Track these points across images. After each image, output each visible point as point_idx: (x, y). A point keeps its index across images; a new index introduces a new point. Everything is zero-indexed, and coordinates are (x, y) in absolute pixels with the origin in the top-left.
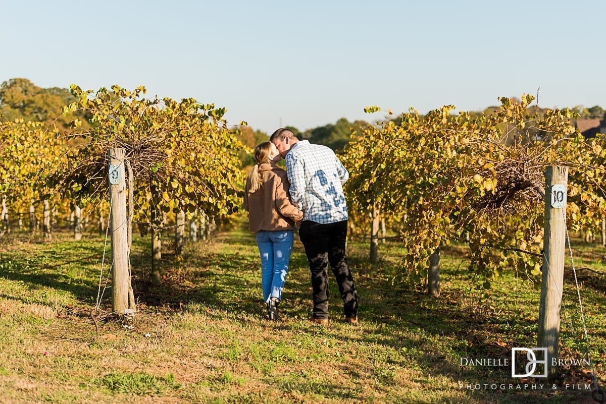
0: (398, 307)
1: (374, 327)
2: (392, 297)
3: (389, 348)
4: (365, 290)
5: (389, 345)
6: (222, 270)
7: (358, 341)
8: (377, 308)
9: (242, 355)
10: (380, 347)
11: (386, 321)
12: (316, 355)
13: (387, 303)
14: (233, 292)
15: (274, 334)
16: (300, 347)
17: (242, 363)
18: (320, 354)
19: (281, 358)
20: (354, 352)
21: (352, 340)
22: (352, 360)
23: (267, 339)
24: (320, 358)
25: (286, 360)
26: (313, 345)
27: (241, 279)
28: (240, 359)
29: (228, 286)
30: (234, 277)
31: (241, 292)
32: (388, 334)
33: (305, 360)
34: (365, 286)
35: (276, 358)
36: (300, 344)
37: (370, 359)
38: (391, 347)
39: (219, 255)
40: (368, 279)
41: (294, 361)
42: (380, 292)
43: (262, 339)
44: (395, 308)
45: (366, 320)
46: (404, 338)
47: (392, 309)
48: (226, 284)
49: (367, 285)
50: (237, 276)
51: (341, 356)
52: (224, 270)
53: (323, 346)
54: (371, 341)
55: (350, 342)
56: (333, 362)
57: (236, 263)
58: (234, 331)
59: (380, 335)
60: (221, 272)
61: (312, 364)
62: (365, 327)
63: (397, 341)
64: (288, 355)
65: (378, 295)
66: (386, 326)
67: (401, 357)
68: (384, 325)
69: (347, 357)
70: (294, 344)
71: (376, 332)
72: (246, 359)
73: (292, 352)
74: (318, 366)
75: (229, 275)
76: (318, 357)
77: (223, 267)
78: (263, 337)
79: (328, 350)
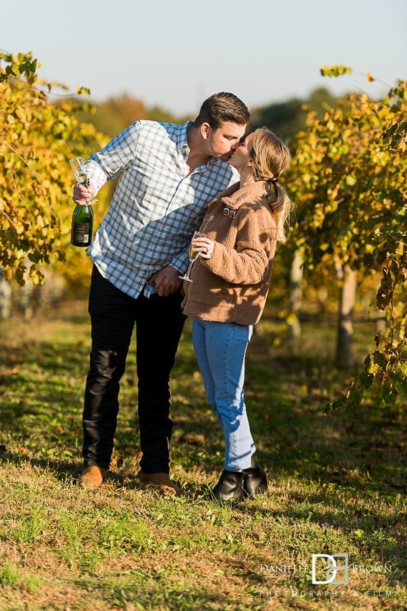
0: (368, 454)
1: (313, 489)
2: (362, 433)
3: (331, 530)
4: (312, 420)
5: (331, 523)
6: (43, 373)
7: (275, 514)
8: (328, 455)
9: (45, 533)
10: (315, 527)
11: (339, 479)
12: (187, 538)
13: (351, 445)
14: (54, 416)
15: (116, 496)
16: (159, 523)
17: (43, 549)
18: (196, 538)
19: (119, 543)
20: (262, 535)
21: (264, 512)
22: (255, 551)
23: (100, 507)
24: (194, 545)
25: (128, 546)
26: (186, 518)
27: (75, 391)
28: (40, 541)
29: (46, 404)
30: (63, 386)
31: (69, 416)
32: (338, 504)
33: (165, 547)
34: (313, 412)
35: (109, 542)
36: (161, 516)
37: (291, 549)
38: (336, 527)
39: (46, 346)
40: (322, 399)
41: (143, 549)
42: (341, 424)
43: (90, 506)
44: (363, 456)
45: (300, 477)
46: (367, 511)
47: (357, 456)
48: (46, 399)
49: (319, 410)
50: (69, 386)
51: (235, 542)
52: (47, 374)
53: (204, 523)
54: (299, 516)
55: (259, 517)
56: (219, 552)
57: (74, 361)
58: (41, 489)
59: (320, 505)
60: (40, 377)
61: (177, 556)
62: (295, 489)
63: (351, 517)
64: (133, 538)
65: (336, 428)
66: (336, 488)
67: (351, 547)
68: (331, 486)
69: (247, 544)
70: (149, 516)
71: (314, 499)
72: (52, 543)
73: (142, 531)
74: (186, 560)
75: (54, 384)
76: (191, 542)
77: (45, 367)
78: (93, 502)
79: (212, 530)
